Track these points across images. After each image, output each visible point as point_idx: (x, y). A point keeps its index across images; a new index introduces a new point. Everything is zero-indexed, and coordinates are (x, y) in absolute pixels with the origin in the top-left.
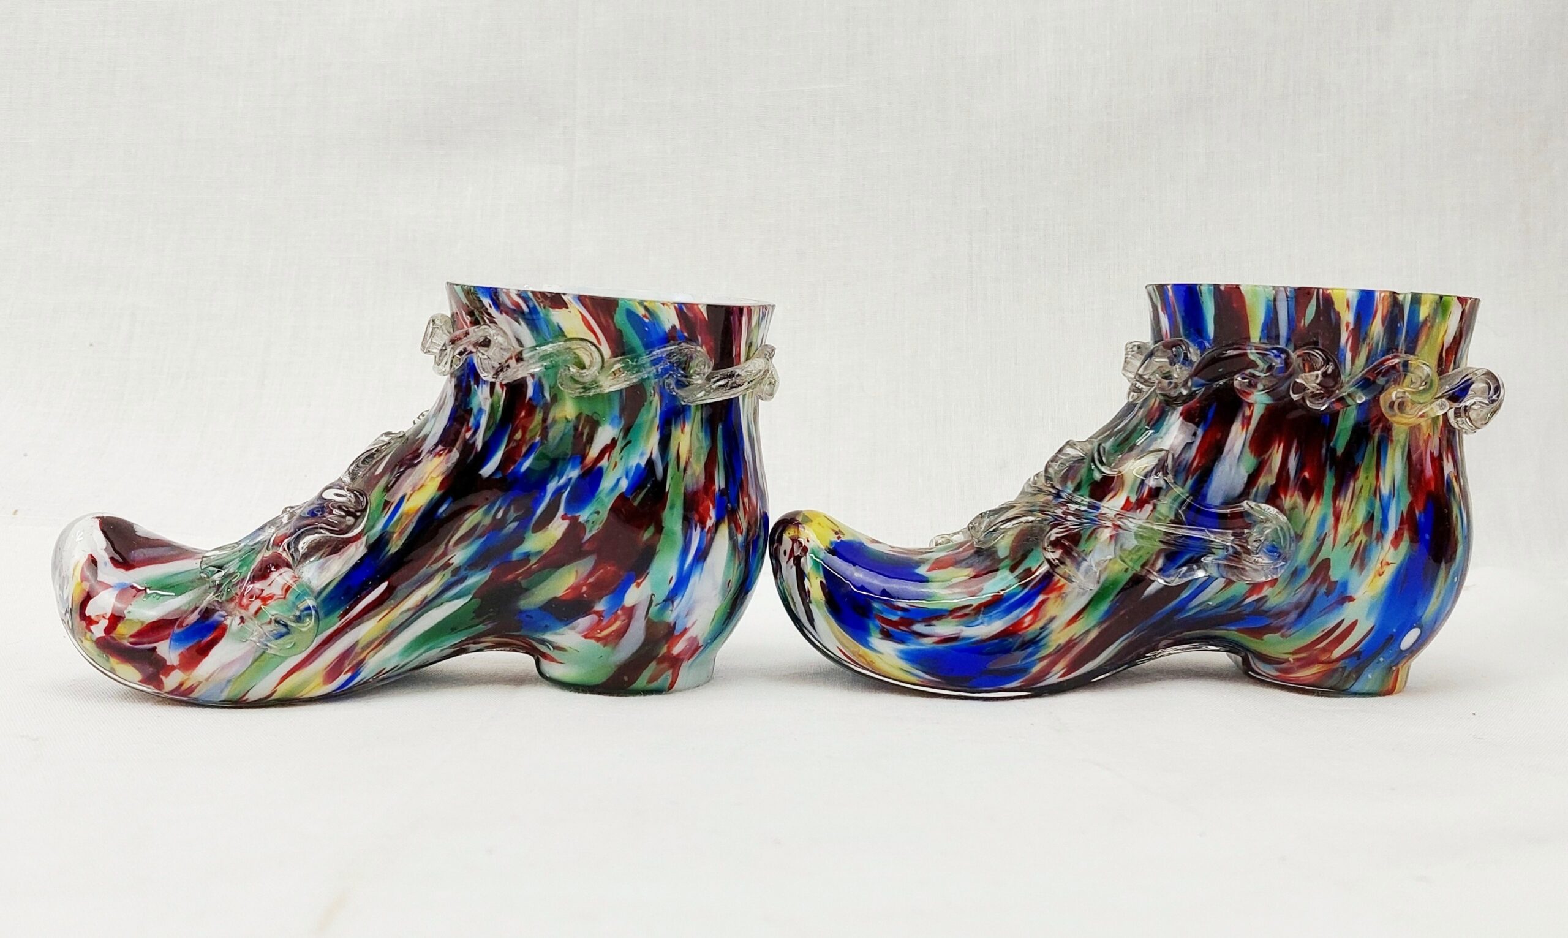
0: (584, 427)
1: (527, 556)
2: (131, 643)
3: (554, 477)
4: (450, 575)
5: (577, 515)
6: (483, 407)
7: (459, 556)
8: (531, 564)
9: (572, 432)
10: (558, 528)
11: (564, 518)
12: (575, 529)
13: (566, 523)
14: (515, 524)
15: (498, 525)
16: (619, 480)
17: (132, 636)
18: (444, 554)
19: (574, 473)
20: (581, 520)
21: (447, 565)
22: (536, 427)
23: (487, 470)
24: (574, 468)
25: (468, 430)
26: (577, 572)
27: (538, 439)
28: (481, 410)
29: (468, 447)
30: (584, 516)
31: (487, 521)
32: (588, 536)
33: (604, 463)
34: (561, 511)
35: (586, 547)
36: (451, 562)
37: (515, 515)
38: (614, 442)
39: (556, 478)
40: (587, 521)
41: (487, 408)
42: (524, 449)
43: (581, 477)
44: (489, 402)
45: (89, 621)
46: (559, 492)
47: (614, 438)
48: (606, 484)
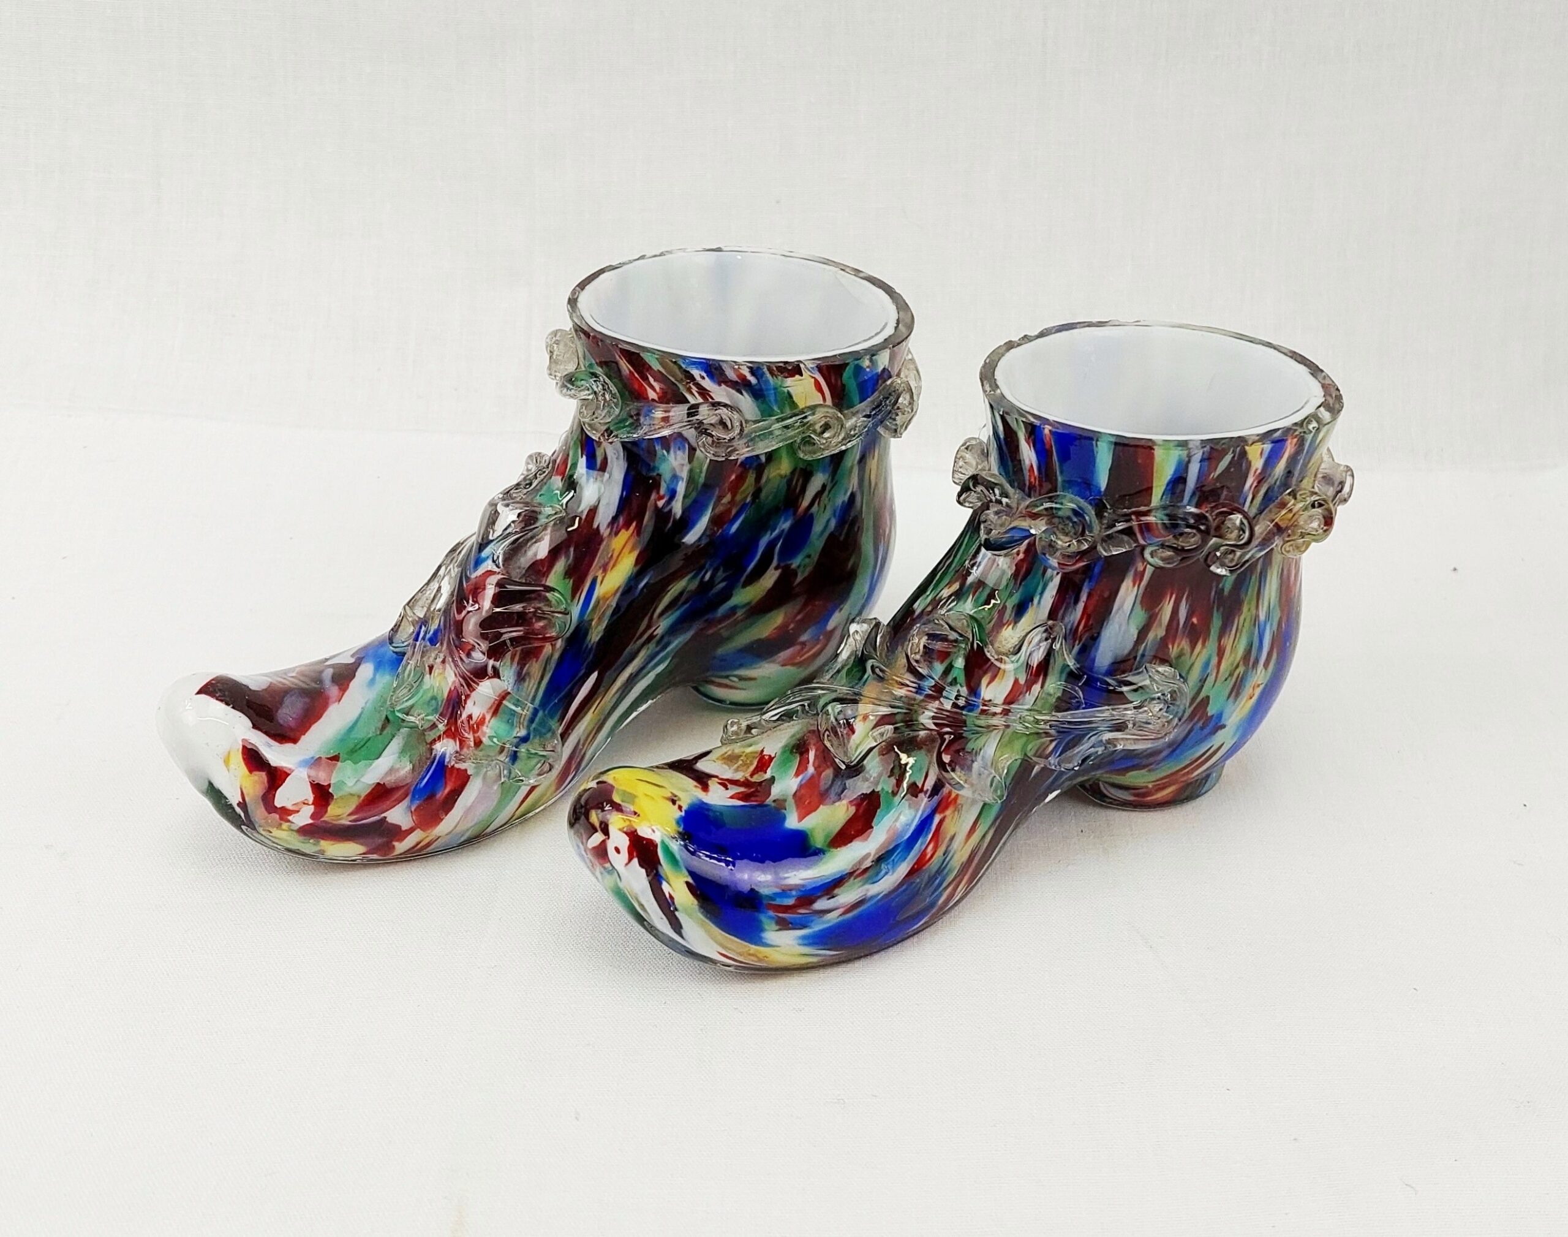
0: (798, 480)
1: (733, 610)
2: (350, 821)
3: (766, 532)
4: (654, 645)
5: (789, 562)
6: (678, 473)
7: (662, 626)
8: (737, 615)
9: (785, 488)
10: (770, 578)
11: (776, 568)
12: (787, 575)
13: (778, 573)
14: (723, 584)
15: (704, 587)
16: (828, 521)
17: (350, 814)
18: (649, 627)
19: (785, 525)
20: (794, 566)
21: (651, 637)
22: (748, 488)
23: (691, 537)
24: (786, 520)
25: (661, 498)
26: (786, 613)
27: (749, 499)
28: (675, 478)
29: (663, 516)
30: (795, 563)
31: (694, 585)
32: (799, 579)
33: (815, 509)
34: (775, 563)
35: (797, 590)
36: (655, 633)
37: (724, 575)
38: (824, 487)
39: (769, 532)
40: (799, 567)
41: (684, 474)
42: (734, 512)
43: (792, 528)
44: (686, 468)
45: (284, 813)
46: (771, 545)
47: (824, 484)
48: (817, 528)
